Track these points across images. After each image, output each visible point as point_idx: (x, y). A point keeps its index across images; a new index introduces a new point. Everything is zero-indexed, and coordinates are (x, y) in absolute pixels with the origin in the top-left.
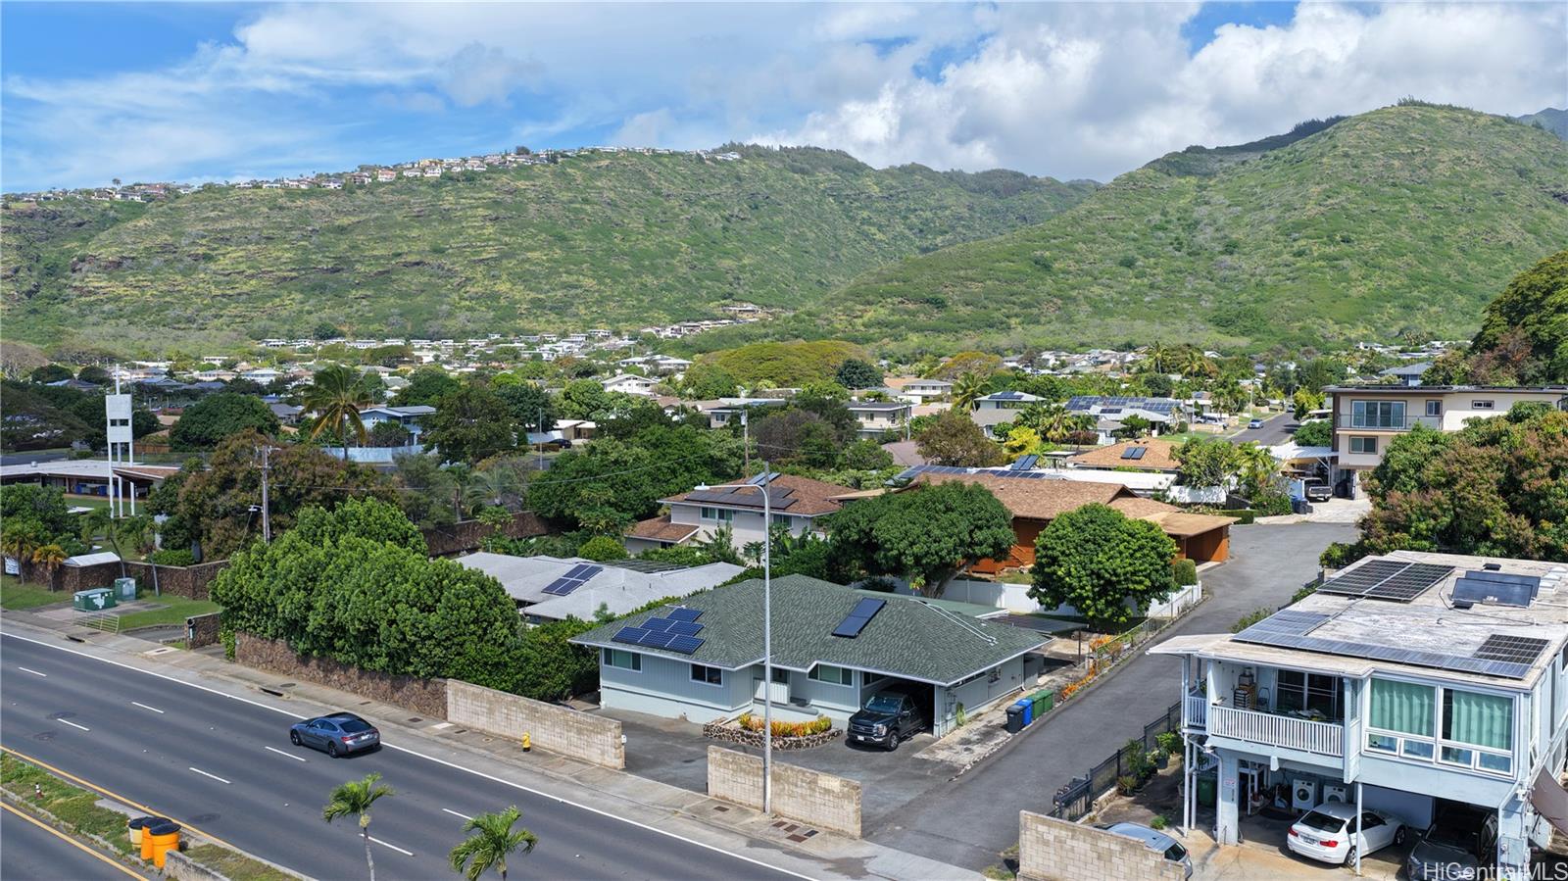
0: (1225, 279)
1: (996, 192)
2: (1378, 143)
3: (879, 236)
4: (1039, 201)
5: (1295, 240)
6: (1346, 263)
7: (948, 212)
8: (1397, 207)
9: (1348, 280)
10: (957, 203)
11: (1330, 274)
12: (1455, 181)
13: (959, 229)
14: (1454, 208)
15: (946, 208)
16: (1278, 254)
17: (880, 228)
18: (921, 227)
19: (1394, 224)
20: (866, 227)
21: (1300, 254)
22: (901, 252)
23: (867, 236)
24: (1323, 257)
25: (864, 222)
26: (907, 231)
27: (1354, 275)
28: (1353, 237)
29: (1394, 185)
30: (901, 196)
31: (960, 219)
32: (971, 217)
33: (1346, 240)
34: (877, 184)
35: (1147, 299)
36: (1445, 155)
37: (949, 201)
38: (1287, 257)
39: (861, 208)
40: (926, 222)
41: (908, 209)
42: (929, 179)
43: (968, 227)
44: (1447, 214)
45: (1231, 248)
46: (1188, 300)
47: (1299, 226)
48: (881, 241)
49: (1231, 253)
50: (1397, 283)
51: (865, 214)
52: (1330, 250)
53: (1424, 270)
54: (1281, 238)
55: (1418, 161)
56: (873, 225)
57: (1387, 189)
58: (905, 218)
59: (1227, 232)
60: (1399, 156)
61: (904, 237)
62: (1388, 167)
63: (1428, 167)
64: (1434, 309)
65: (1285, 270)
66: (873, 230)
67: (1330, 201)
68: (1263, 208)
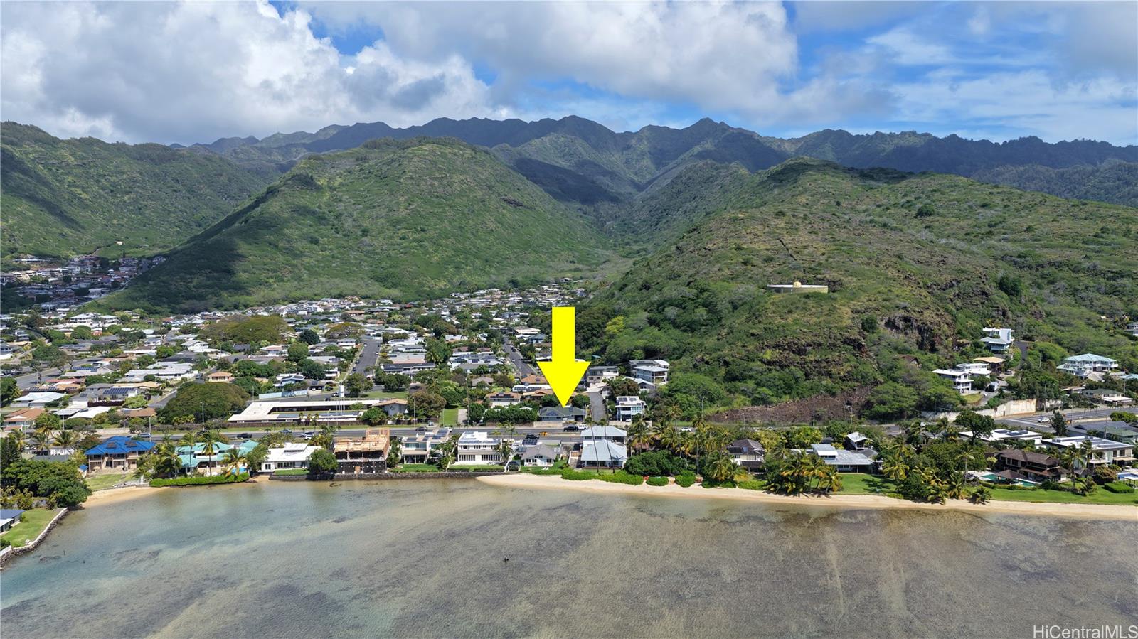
0: (368, 252)
1: (152, 160)
2: (425, 171)
3: (84, 196)
4: (186, 168)
5: (399, 230)
6: (426, 243)
7: (125, 176)
8: (441, 210)
9: (429, 253)
10: (133, 170)
11: (421, 250)
12: (463, 194)
13: (136, 189)
14: (466, 211)
15: (124, 173)
16: (392, 237)
17: (83, 189)
18: (112, 188)
19: (441, 219)
20: (73, 189)
21: (403, 238)
22: (102, 207)
23: (75, 195)
24: (415, 240)
25: (70, 184)
26: (101, 191)
27: (431, 250)
28: (426, 228)
29: (437, 196)
30: (92, 164)
31: (136, 181)
32: (144, 180)
33: (423, 230)
34: (71, 155)
35: (334, 265)
36: (457, 178)
37: (126, 168)
38: (397, 240)
39: (66, 174)
40: (114, 184)
41: (99, 175)
42: (105, 150)
43: (143, 188)
44: (463, 213)
45: (365, 233)
46: (354, 265)
47: (399, 222)
48: (86, 199)
49: (366, 236)
50: (450, 254)
51: (70, 179)
52: (417, 236)
53: (459, 246)
54: (391, 228)
55: (445, 182)
56: (77, 187)
57: (434, 199)
58: (98, 181)
59: (360, 222)
60: (436, 179)
61: (101, 196)
62: (432, 185)
63: (450, 185)
64: (468, 268)
65: (397, 247)
66: (79, 191)
67: (411, 207)
68: (374, 207)
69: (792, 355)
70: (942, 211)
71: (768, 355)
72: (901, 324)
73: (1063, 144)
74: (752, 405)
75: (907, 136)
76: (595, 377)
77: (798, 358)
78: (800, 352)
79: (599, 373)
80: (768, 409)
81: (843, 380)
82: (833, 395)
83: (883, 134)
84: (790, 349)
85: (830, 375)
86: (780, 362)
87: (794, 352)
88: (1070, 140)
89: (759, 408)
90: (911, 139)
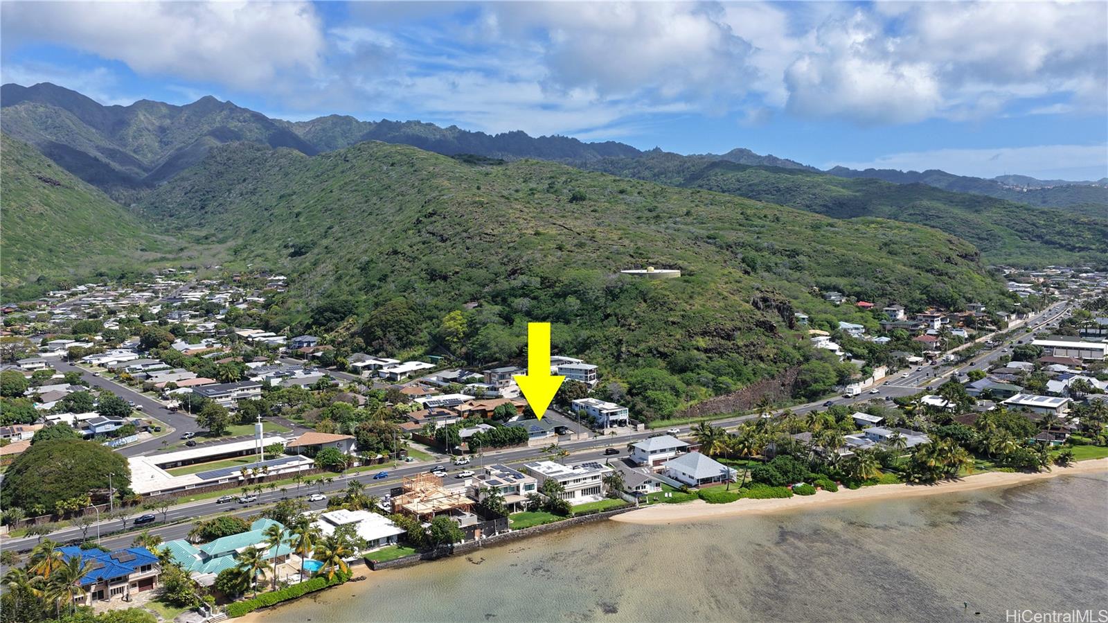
69: (723, 342)
70: (593, 197)
71: (702, 342)
72: (761, 304)
73: (543, 138)
74: (716, 395)
75: (413, 125)
76: (503, 381)
77: (730, 344)
78: (729, 337)
79: (507, 376)
80: (730, 398)
81: (775, 363)
82: (773, 377)
83: (390, 122)
84: (719, 335)
85: (761, 358)
86: (716, 349)
87: (722, 338)
88: (548, 136)
89: (722, 398)
90: (417, 128)
